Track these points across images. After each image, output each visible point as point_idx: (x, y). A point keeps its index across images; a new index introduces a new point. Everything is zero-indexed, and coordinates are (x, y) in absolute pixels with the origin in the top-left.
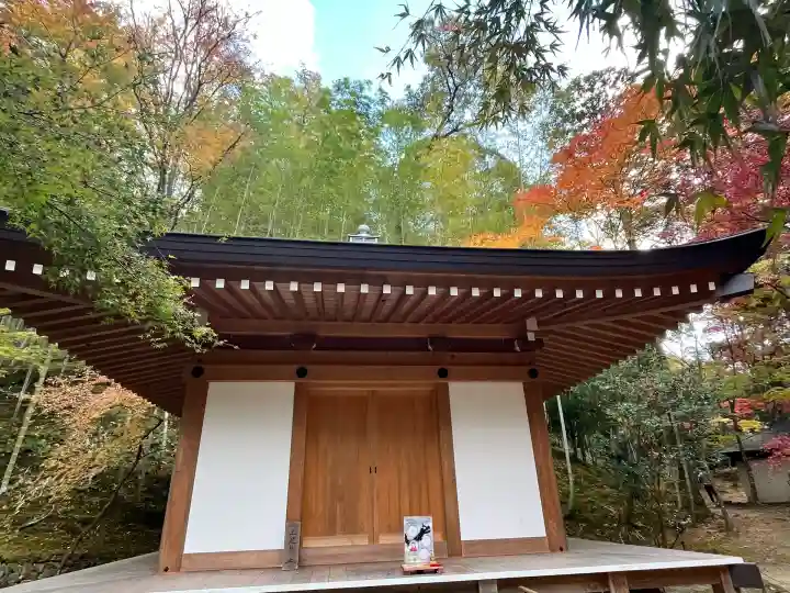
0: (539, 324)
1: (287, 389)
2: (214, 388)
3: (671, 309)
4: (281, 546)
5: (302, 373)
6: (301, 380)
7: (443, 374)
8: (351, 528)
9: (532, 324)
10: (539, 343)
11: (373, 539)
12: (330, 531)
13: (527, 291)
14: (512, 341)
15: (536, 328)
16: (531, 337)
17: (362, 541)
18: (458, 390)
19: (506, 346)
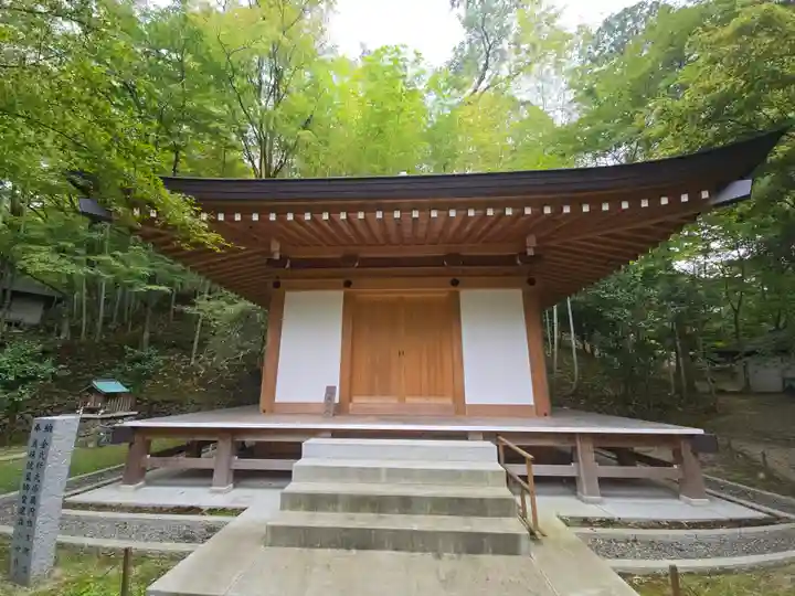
0: (538, 241)
1: (339, 295)
2: (289, 295)
3: (659, 221)
4: (322, 400)
5: (348, 284)
6: (348, 290)
7: (455, 283)
8: (386, 392)
9: (531, 241)
10: (536, 258)
11: (402, 400)
12: (371, 393)
13: (518, 210)
14: (514, 256)
15: (535, 245)
16: (530, 252)
17: (394, 401)
18: (467, 296)
19: (510, 260)
